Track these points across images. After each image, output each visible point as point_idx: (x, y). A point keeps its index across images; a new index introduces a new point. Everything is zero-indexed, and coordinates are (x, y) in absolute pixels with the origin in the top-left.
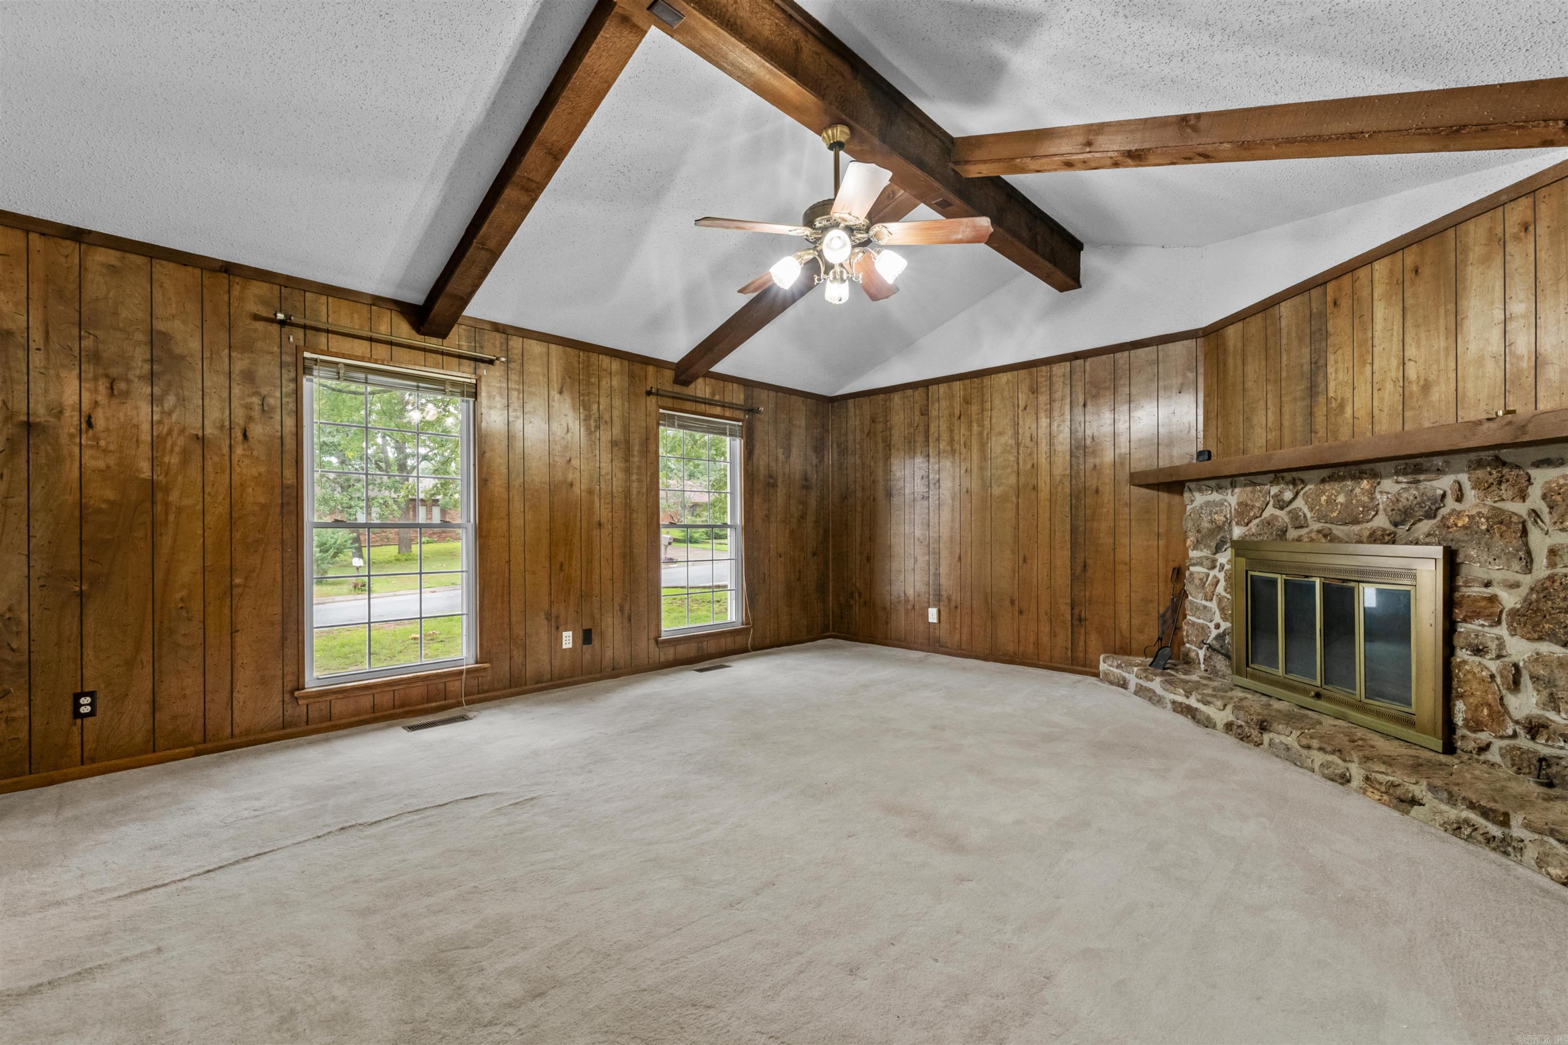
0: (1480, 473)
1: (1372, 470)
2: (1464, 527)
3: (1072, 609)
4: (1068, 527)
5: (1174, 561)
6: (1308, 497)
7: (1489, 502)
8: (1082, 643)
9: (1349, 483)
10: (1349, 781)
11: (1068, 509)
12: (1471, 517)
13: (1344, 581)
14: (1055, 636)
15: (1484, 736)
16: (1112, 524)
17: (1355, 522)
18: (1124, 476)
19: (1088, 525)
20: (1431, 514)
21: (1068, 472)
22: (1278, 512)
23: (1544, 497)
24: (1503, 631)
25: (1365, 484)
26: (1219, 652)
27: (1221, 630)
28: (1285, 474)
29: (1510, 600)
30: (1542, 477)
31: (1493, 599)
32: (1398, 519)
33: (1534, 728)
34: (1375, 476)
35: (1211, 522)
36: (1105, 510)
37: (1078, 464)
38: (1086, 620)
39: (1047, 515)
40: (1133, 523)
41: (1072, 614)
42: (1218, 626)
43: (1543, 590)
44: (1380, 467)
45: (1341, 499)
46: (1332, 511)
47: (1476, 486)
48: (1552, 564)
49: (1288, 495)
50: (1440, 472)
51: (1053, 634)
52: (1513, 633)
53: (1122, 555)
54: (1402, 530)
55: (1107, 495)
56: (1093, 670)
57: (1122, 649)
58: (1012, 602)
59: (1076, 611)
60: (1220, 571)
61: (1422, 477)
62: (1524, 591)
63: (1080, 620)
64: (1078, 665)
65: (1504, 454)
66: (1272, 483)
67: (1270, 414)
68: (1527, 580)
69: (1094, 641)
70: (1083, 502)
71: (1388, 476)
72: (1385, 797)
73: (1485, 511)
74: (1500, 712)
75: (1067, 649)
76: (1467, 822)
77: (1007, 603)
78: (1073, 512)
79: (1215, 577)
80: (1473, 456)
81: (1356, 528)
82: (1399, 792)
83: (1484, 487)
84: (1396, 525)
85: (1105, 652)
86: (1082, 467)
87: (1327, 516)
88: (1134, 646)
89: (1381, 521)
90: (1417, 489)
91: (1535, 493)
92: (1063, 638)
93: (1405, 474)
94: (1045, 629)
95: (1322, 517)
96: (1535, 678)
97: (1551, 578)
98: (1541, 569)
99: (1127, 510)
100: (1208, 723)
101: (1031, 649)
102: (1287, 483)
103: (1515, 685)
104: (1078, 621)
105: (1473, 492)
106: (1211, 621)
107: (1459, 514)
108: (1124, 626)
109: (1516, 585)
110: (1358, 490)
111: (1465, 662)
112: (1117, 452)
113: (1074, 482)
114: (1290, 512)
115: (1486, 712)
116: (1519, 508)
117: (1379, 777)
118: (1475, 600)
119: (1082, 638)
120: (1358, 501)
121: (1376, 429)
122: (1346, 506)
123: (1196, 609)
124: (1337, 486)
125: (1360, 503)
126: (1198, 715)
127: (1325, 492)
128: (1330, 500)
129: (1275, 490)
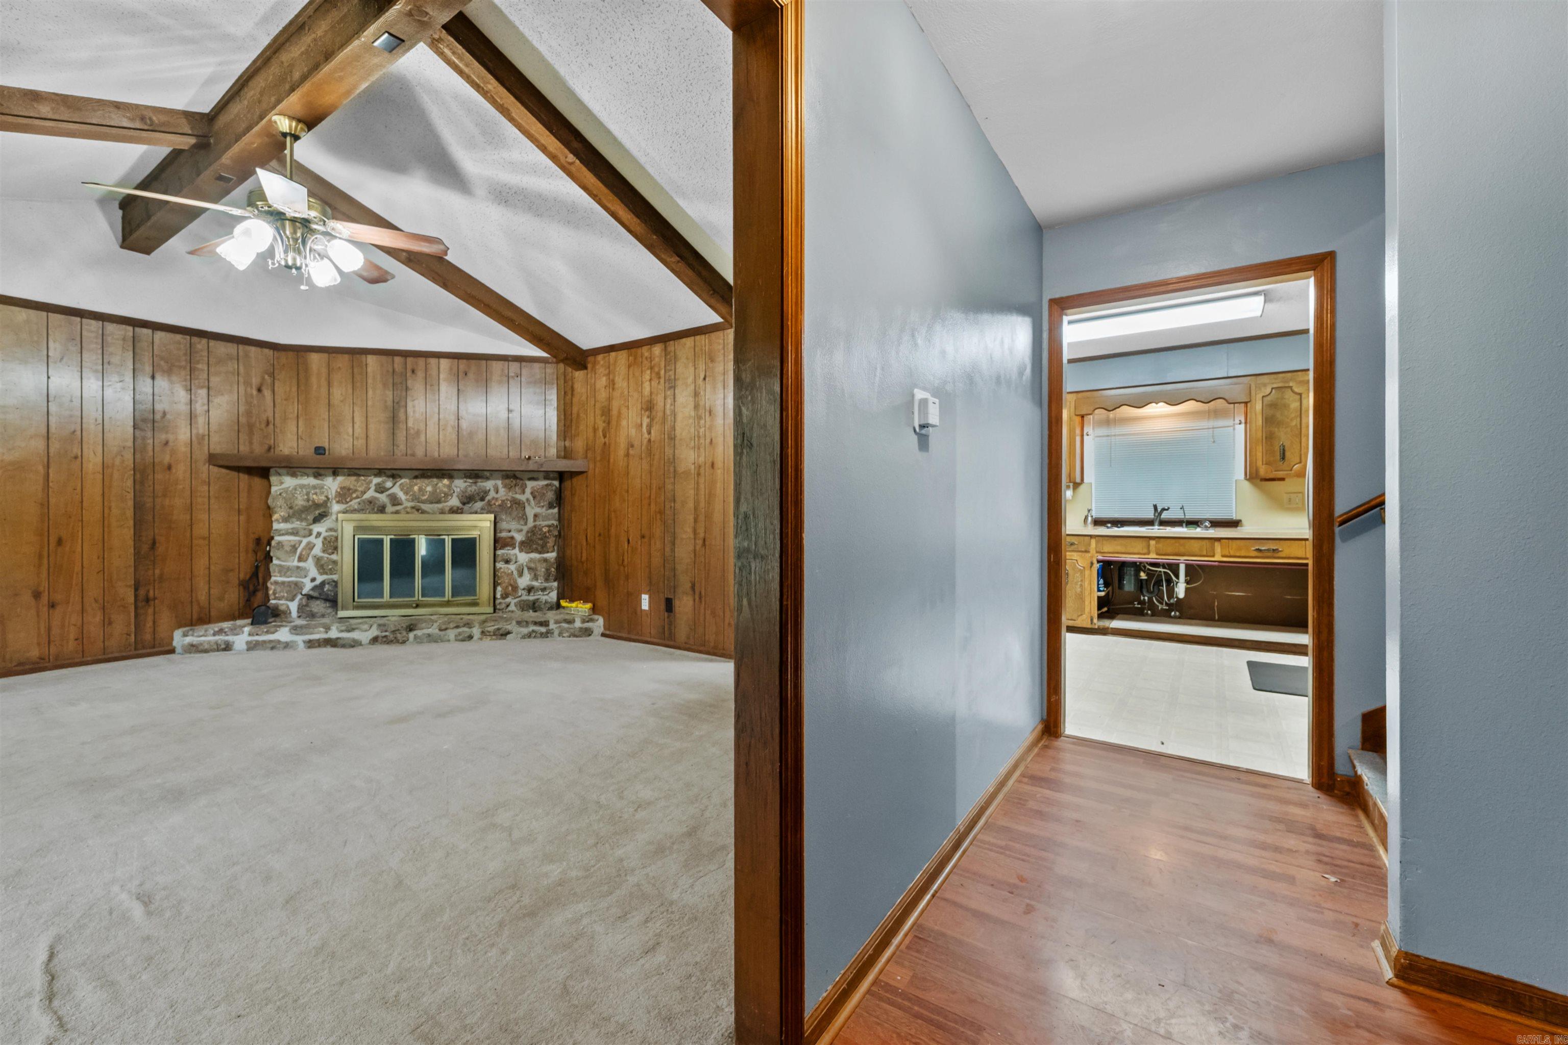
0: (507, 481)
1: (449, 474)
2: (499, 506)
3: (136, 590)
4: (131, 503)
5: (254, 533)
6: (403, 486)
7: (510, 494)
8: (149, 624)
9: (435, 480)
10: (472, 638)
11: (130, 483)
12: (503, 501)
13: (440, 535)
14: (110, 623)
15: (508, 600)
16: (189, 501)
17: (439, 502)
18: (201, 455)
19: (158, 501)
20: (482, 499)
21: (130, 444)
22: (377, 495)
23: (532, 493)
24: (517, 551)
25: (446, 481)
26: (317, 598)
27: (317, 582)
28: (386, 471)
29: (519, 537)
30: (530, 484)
31: (512, 538)
32: (465, 501)
33: (530, 590)
34: (451, 477)
35: (308, 500)
36: (181, 487)
37: (144, 438)
38: (155, 599)
39: (98, 490)
40: (212, 501)
41: (136, 596)
42: (313, 580)
43: (533, 531)
44: (455, 473)
45: (429, 489)
46: (423, 495)
47: (505, 486)
48: (535, 521)
49: (389, 484)
50: (488, 479)
51: (107, 622)
52: (521, 551)
53: (200, 530)
54: (466, 507)
55: (181, 471)
56: (167, 648)
57: (203, 619)
58: (37, 595)
59: (142, 592)
60: (316, 537)
61: (479, 480)
62: (524, 532)
63: (147, 600)
64: (144, 648)
65: (518, 474)
66: (376, 475)
67: (356, 426)
68: (525, 528)
69: (165, 618)
70: (151, 477)
71: (458, 478)
72: (494, 637)
73: (509, 498)
74: (515, 588)
75: (129, 635)
76: (533, 631)
77: (27, 597)
78: (137, 487)
79: (309, 543)
80: (504, 473)
81: (440, 506)
82: (501, 632)
83: (509, 488)
84: (464, 504)
85: (180, 627)
86: (150, 441)
87: (419, 498)
88: (212, 614)
89: (454, 502)
90: (476, 486)
91: (528, 490)
92: (122, 625)
93: (470, 478)
94: (95, 619)
95: (415, 498)
96: (529, 568)
97: (535, 527)
98: (531, 523)
99: (206, 488)
100: (355, 644)
101: (71, 645)
102: (389, 476)
103: (521, 574)
104: (143, 601)
105: (503, 489)
106: (306, 577)
107: (497, 499)
108: (202, 597)
109: (521, 531)
110: (440, 485)
111: (501, 568)
112: (194, 432)
113: (138, 456)
114: (389, 495)
115: (510, 588)
116: (522, 498)
117: (489, 629)
118: (505, 539)
119: (150, 619)
120: (440, 491)
121: (441, 451)
122: (433, 493)
123: (284, 571)
124: (426, 481)
125: (442, 492)
126: (341, 642)
127: (416, 484)
128: (420, 489)
129: (376, 480)
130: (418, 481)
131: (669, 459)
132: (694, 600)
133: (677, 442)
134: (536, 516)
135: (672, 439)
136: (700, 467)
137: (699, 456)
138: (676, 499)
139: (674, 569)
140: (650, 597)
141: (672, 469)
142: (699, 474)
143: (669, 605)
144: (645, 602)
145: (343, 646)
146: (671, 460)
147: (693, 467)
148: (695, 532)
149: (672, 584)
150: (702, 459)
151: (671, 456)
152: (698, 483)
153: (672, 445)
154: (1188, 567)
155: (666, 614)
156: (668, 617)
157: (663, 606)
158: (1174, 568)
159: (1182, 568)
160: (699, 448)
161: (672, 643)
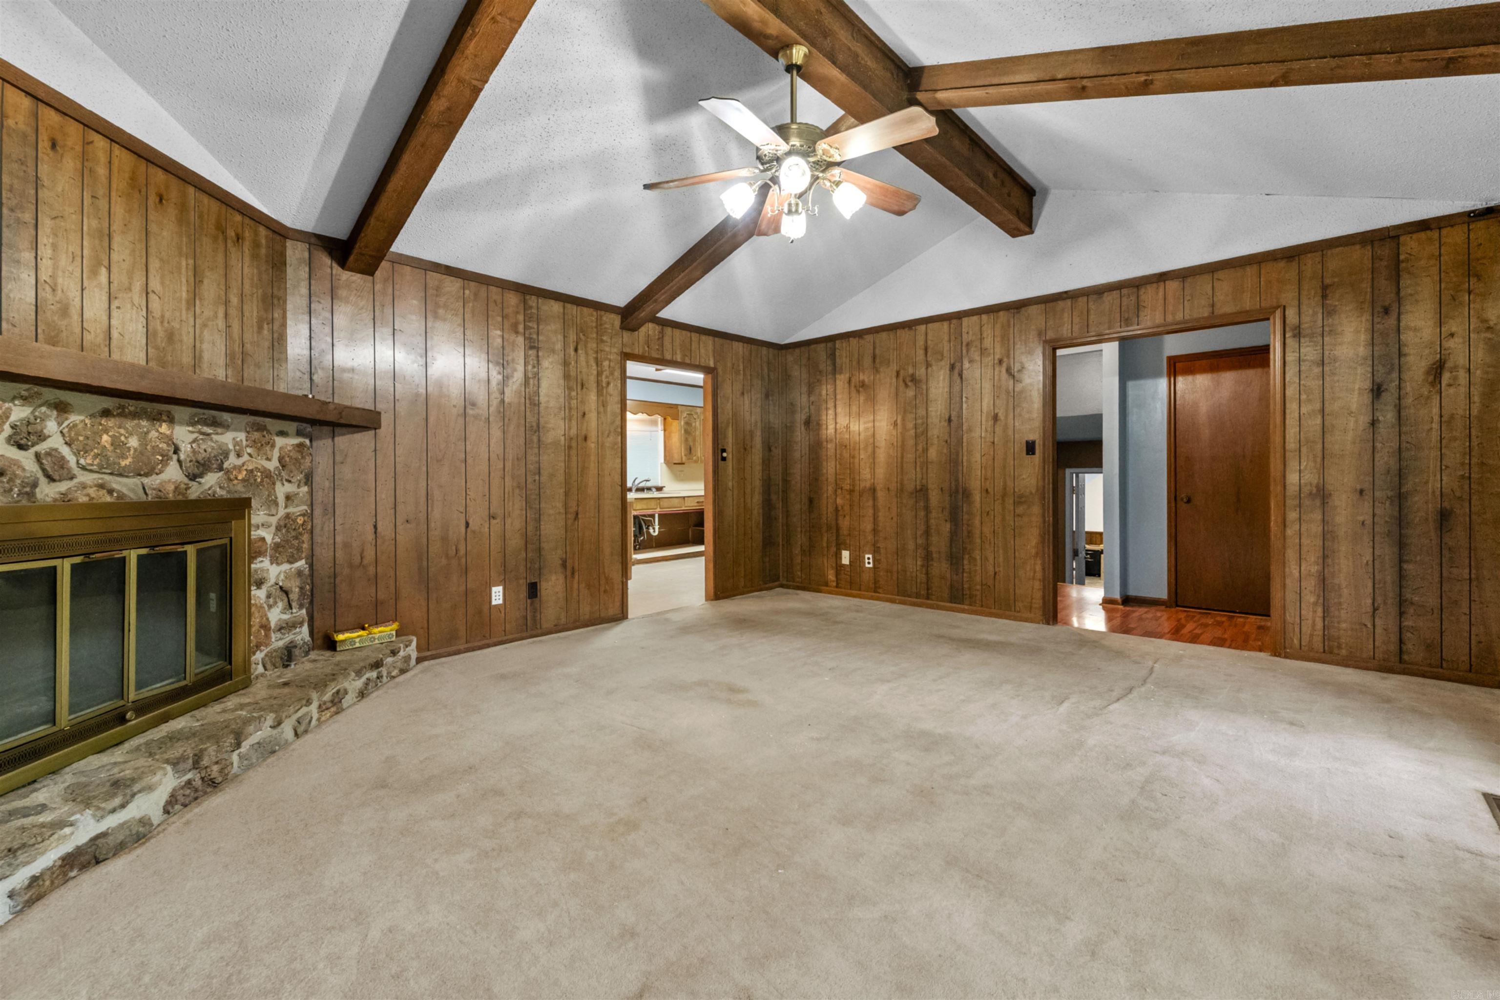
0: (257, 435)
1: (169, 412)
2: (243, 480)
7: (259, 459)
9: (144, 423)
12: (248, 471)
17: (149, 473)
20: (217, 468)
22: (17, 454)
23: (281, 459)
24: (268, 562)
25: (164, 428)
28: (45, 389)
29: (269, 537)
30: (279, 442)
31: (262, 539)
32: (196, 471)
34: (172, 419)
44: (178, 411)
46: (123, 457)
47: (249, 444)
48: (285, 506)
50: (225, 427)
52: (274, 561)
61: (215, 430)
62: (273, 528)
66: (15, 399)
68: (274, 520)
71: (181, 423)
73: (259, 467)
80: (248, 418)
83: (257, 447)
84: (193, 477)
87: (114, 464)
89: (173, 473)
90: (210, 441)
91: (276, 453)
93: (203, 424)
97: (287, 516)
98: (282, 512)
105: (246, 449)
107: (240, 468)
109: (269, 525)
110: (153, 434)
115: (262, 633)
116: (269, 465)
120: (153, 447)
122: (140, 453)
124: (130, 424)
125: (156, 450)
126: (111, 841)
127: (106, 431)
128: (116, 443)
129: (19, 413)
130: (110, 423)
131: (532, 426)
132: (566, 577)
133: (541, 409)
134: (288, 498)
135: (535, 405)
136: (571, 439)
137: (570, 428)
138: (542, 471)
139: (539, 550)
140: (504, 589)
141: (535, 438)
142: (570, 447)
143: (533, 590)
144: (497, 595)
145: (120, 848)
146: (535, 427)
147: (563, 438)
148: (566, 506)
149: (537, 566)
150: (573, 432)
151: (534, 424)
152: (569, 456)
153: (536, 411)
154: (659, 515)
155: (529, 601)
156: (532, 604)
157: (523, 593)
158: (653, 516)
159: (657, 516)
160: (570, 420)
161: (539, 631)
